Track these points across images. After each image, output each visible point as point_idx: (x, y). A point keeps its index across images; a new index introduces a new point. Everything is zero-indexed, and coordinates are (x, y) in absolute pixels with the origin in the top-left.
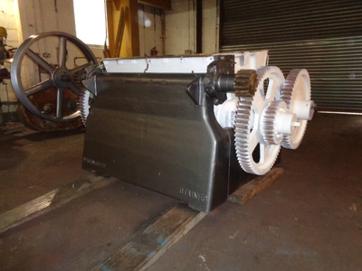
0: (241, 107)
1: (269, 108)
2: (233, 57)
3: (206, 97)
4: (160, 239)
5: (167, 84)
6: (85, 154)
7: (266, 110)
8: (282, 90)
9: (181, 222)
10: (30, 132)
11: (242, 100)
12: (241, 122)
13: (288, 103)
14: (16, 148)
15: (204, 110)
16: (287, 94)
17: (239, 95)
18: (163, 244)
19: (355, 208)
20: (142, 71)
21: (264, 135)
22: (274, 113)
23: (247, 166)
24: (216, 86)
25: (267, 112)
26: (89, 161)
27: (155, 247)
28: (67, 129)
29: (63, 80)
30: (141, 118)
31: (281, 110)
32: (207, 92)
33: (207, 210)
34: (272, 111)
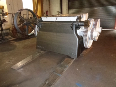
0: (85, 30)
1: (92, 30)
2: (81, 16)
3: (75, 28)
4: (66, 65)
5: (63, 24)
6: (37, 44)
7: (90, 30)
8: (94, 25)
9: (70, 61)
10: (13, 39)
11: (85, 28)
12: (85, 34)
13: (96, 28)
14: (12, 44)
15: (74, 31)
16: (95, 26)
17: (85, 27)
18: (67, 66)
19: (113, 56)
20: (55, 21)
21: (90, 37)
22: (93, 31)
23: (86, 46)
24: (78, 25)
25: (91, 31)
26: (39, 47)
27: (65, 67)
28: (24, 37)
29: (28, 23)
30: (55, 34)
31: (94, 30)
32: (76, 26)
33: (76, 58)
34: (92, 31)
